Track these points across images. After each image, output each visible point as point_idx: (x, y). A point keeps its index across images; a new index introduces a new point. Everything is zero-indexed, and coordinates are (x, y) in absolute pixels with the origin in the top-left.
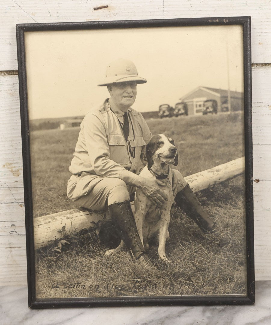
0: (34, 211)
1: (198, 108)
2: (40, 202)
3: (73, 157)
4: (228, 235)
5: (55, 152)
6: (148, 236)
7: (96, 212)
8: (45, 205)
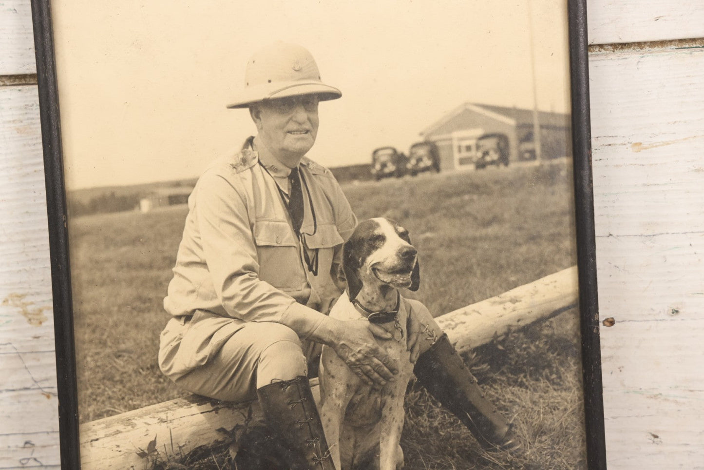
0: (79, 407)
1: (465, 154)
2: (95, 385)
3: (173, 277)
4: (544, 453)
5: (129, 266)
6: (353, 461)
7: (229, 405)
8: (106, 393)
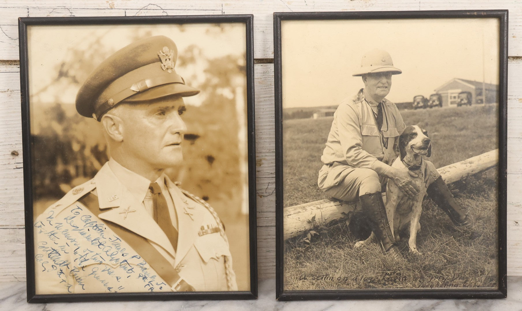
0: (284, 201)
1: (453, 100)
2: (290, 192)
3: (325, 147)
4: (480, 227)
5: (307, 142)
6: (399, 227)
7: (347, 203)
8: (295, 195)
